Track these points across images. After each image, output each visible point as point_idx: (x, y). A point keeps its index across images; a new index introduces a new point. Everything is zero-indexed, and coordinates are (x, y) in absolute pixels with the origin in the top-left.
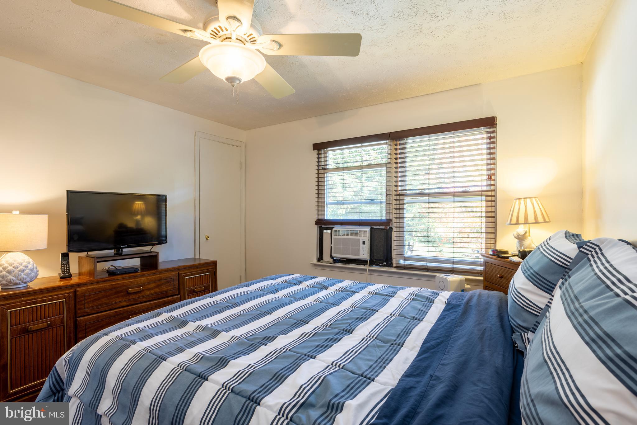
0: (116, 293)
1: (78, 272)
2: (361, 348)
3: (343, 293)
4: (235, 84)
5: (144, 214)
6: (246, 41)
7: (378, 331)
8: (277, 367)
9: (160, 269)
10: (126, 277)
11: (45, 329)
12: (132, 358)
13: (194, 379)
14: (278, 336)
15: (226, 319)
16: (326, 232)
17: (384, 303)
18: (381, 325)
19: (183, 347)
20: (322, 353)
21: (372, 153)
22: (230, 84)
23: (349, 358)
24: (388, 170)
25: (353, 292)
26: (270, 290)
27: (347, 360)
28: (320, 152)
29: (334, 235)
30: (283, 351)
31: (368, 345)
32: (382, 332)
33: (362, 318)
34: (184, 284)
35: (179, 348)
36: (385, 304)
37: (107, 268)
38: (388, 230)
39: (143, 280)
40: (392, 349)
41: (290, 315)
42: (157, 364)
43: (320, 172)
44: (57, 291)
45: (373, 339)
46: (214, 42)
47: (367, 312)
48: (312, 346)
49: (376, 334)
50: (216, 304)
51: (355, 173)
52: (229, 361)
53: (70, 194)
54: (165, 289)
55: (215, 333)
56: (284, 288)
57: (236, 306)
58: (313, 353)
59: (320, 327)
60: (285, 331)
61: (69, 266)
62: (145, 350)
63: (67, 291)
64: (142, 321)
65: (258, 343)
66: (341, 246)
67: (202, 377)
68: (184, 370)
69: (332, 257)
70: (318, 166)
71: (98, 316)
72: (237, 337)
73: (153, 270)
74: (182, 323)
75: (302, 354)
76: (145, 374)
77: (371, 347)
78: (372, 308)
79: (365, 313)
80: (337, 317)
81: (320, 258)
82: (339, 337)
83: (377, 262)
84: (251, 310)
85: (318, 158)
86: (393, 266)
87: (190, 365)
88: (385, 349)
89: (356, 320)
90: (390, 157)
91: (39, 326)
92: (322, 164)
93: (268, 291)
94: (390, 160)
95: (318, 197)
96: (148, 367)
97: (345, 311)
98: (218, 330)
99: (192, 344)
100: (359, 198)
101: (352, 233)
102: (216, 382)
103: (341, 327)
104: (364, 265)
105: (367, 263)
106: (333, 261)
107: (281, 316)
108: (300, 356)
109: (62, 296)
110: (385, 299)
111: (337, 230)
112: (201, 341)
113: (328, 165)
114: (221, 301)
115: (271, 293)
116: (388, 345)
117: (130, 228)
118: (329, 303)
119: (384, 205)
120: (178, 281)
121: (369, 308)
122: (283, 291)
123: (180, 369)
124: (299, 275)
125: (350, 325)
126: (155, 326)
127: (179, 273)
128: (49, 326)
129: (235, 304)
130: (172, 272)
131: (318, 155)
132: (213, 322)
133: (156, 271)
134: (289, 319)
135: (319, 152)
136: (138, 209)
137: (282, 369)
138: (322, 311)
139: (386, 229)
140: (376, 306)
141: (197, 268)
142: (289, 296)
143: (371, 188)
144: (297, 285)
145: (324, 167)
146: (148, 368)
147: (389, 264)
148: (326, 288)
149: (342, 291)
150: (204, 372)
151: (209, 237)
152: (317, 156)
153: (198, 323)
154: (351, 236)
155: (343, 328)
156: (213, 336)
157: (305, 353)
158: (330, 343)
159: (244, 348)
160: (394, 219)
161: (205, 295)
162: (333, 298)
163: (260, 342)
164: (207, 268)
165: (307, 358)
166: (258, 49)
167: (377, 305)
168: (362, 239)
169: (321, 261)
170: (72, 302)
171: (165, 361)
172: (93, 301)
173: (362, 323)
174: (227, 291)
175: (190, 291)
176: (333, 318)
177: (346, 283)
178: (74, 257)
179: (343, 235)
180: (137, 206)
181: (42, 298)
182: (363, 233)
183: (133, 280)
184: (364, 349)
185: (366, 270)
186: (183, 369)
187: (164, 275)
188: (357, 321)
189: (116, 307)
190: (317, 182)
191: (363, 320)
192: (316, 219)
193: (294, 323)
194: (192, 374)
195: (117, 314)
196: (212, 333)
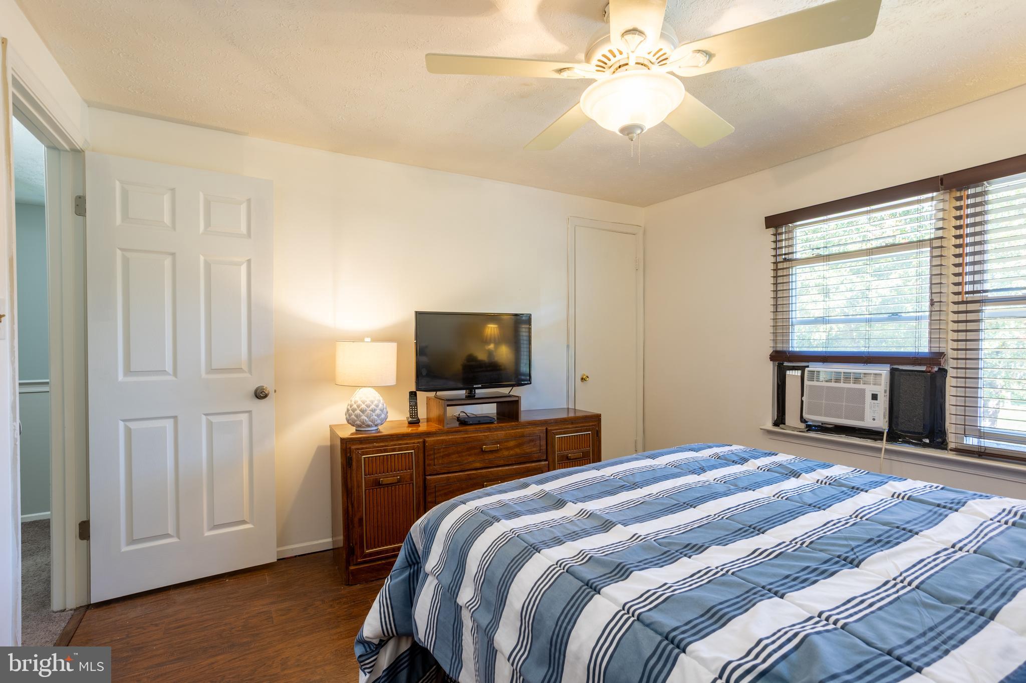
0: (469, 449)
1: (426, 417)
2: (882, 599)
3: (832, 487)
4: (635, 135)
5: (498, 342)
6: (651, 62)
7: (922, 574)
8: (713, 597)
9: (522, 421)
10: (480, 428)
11: (394, 484)
12: (496, 540)
13: (581, 588)
14: (710, 546)
15: (622, 505)
16: (791, 374)
17: (933, 520)
18: (929, 563)
19: (562, 538)
20: (796, 590)
21: (892, 222)
22: (627, 137)
23: (856, 613)
24: (937, 252)
25: (856, 490)
26: (692, 468)
27: (851, 615)
28: (780, 231)
29: (808, 380)
30: (721, 573)
31: (898, 598)
32: (933, 577)
33: (879, 541)
34: (553, 447)
35: (557, 538)
36: (935, 522)
37: (457, 414)
38: (933, 376)
39: (501, 434)
40: (961, 619)
41: (730, 516)
42: (529, 554)
43: (780, 266)
44: (406, 439)
45: (909, 588)
46: (602, 77)
47: (892, 532)
48: (774, 575)
49: (917, 578)
50: (605, 481)
51: (848, 264)
52: (631, 572)
53: (418, 314)
54: (527, 451)
55: (607, 524)
56: (714, 467)
57: (636, 487)
58: (778, 586)
59: (788, 543)
60: (721, 540)
61: (417, 408)
62: (511, 532)
63: (416, 441)
64: (505, 492)
65: (677, 551)
66: (824, 401)
67: (591, 587)
68: (565, 571)
69: (803, 420)
70: (775, 256)
71: (448, 477)
72: (640, 536)
73: (512, 422)
74: (557, 502)
75: (758, 585)
76: (514, 565)
77: (907, 602)
78: (902, 525)
79: (887, 532)
80: (822, 530)
81: (780, 420)
82: (830, 569)
83: (907, 436)
84: (661, 496)
85: (775, 242)
86: (947, 447)
87: (573, 567)
88: (944, 615)
89: (865, 543)
90: (942, 226)
91: (390, 480)
92: (784, 251)
93: (688, 469)
94: (941, 231)
95: (775, 311)
96: (517, 556)
97: (841, 522)
98: (611, 521)
99: (575, 536)
100: (857, 311)
101: (847, 377)
102: (614, 600)
103: (834, 551)
104: (875, 440)
105: (883, 436)
106: (806, 428)
107: (713, 514)
108: (754, 588)
109: (411, 447)
110: (935, 513)
111: (814, 371)
112: (587, 533)
113: (796, 252)
114: (612, 477)
115: (693, 472)
116: (952, 608)
117: (480, 361)
118: (805, 504)
119: (925, 324)
120: (545, 440)
121: (897, 524)
122: (715, 471)
123: (559, 568)
124: (742, 447)
125: (852, 549)
126: (522, 501)
127: (546, 429)
128: (399, 481)
129: (635, 484)
130: (538, 426)
131: (775, 237)
132: (602, 507)
133: (517, 423)
134: (727, 521)
135: (777, 231)
136: (491, 335)
137: (721, 603)
138: (792, 516)
139: (929, 372)
140: (912, 523)
141: (572, 423)
142: (725, 481)
143: (886, 292)
144: (739, 464)
145: (786, 256)
146: (517, 558)
147: (938, 442)
148: (796, 475)
149: (830, 484)
150: (594, 580)
151: (589, 377)
152: (773, 238)
153: (580, 506)
154: (844, 383)
155: (838, 554)
156: (604, 528)
157: (764, 584)
158: (812, 577)
159: (654, 556)
160: (950, 351)
161: (587, 464)
162: (813, 495)
163: (679, 550)
164: (586, 424)
165: (767, 594)
166: (671, 70)
167: (916, 522)
168: (869, 390)
169: (781, 426)
170: (421, 455)
171: (539, 553)
172: (443, 457)
173: (882, 551)
174: (622, 462)
175: (563, 456)
176: (814, 532)
177: (838, 471)
178: (422, 396)
179: (827, 381)
180: (490, 330)
181: (392, 446)
182: (872, 377)
183: (489, 433)
184: (891, 603)
185: (879, 450)
186: (564, 569)
187: (527, 430)
188: (869, 544)
189: (469, 468)
190: (774, 284)
191: (882, 546)
192: (771, 351)
193: (737, 529)
194: (576, 580)
195: (469, 478)
196: (602, 524)
